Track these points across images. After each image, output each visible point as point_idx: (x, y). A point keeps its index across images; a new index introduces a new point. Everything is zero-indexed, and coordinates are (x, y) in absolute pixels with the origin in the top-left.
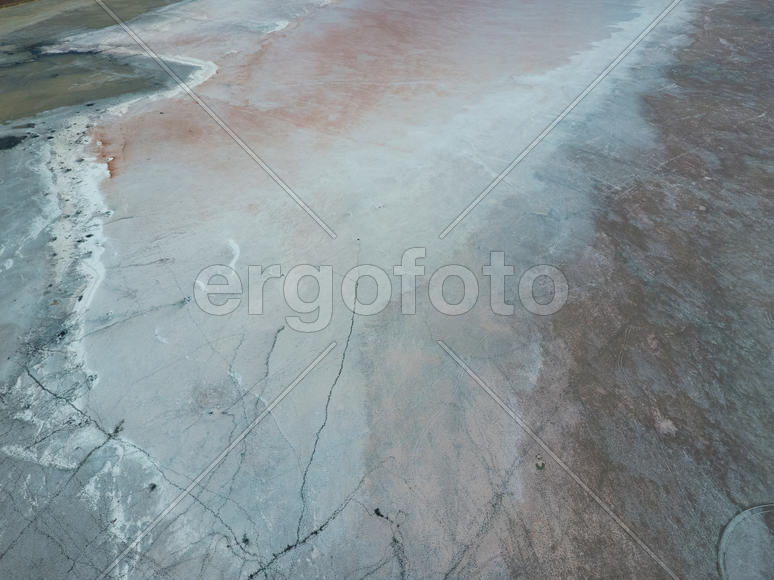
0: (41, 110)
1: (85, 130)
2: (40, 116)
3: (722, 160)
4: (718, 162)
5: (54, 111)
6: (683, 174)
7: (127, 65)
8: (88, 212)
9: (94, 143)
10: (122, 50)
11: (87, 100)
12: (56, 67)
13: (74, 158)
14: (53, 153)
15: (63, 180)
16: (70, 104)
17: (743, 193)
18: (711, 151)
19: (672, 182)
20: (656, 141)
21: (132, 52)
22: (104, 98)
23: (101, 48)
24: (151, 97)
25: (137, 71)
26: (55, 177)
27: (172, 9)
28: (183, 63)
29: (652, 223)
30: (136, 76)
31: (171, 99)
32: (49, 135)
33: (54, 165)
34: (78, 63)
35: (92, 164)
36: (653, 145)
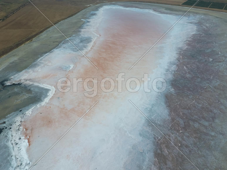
0: (7, 115)
1: (20, 123)
2: (7, 118)
3: (184, 123)
4: (183, 124)
5: (11, 114)
6: (175, 130)
7: (30, 90)
8: (24, 164)
9: (23, 130)
10: (28, 82)
11: (20, 109)
12: (9, 92)
13: (18, 138)
14: (12, 136)
15: (16, 149)
16: (15, 111)
17: (189, 137)
18: (182, 119)
19: (173, 134)
20: (169, 116)
21: (31, 83)
22: (24, 107)
23: (22, 81)
24: (38, 105)
25: (33, 93)
26: (13, 147)
27: (41, 60)
28: (45, 87)
29: (168, 152)
30: (33, 95)
31: (43, 106)
32: (10, 127)
33: (13, 142)
34: (16, 90)
35: (23, 140)
36: (168, 118)
